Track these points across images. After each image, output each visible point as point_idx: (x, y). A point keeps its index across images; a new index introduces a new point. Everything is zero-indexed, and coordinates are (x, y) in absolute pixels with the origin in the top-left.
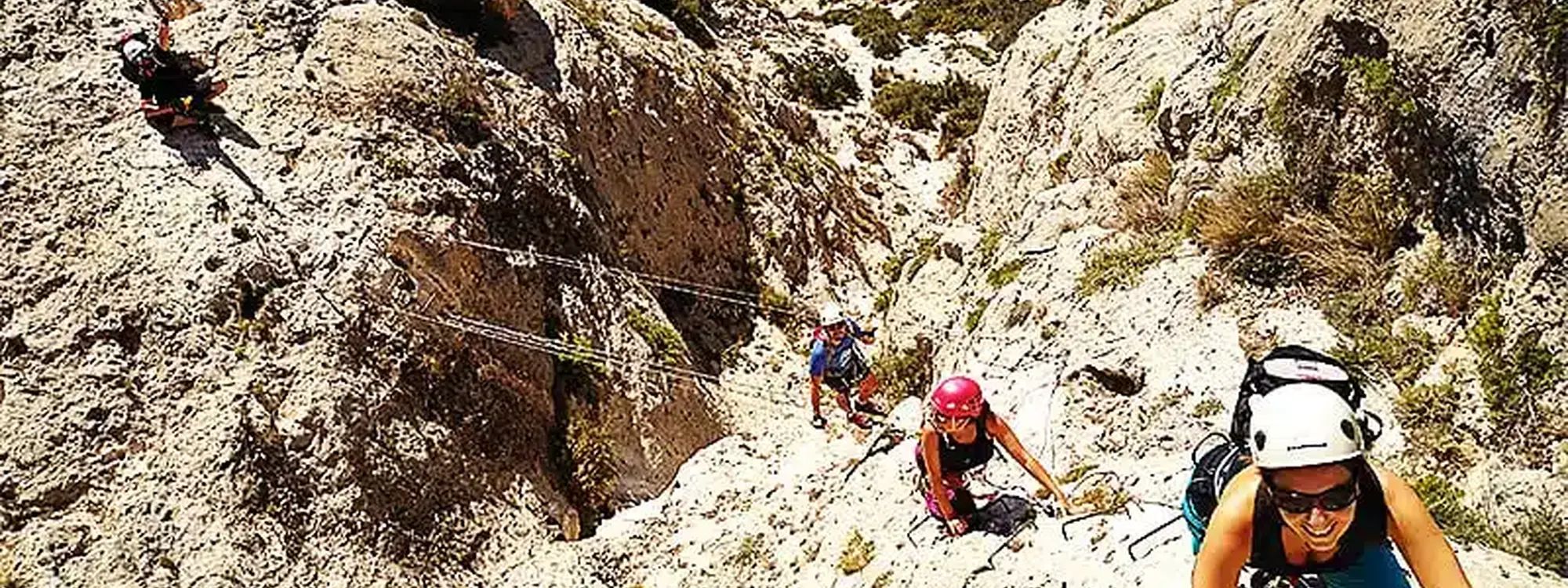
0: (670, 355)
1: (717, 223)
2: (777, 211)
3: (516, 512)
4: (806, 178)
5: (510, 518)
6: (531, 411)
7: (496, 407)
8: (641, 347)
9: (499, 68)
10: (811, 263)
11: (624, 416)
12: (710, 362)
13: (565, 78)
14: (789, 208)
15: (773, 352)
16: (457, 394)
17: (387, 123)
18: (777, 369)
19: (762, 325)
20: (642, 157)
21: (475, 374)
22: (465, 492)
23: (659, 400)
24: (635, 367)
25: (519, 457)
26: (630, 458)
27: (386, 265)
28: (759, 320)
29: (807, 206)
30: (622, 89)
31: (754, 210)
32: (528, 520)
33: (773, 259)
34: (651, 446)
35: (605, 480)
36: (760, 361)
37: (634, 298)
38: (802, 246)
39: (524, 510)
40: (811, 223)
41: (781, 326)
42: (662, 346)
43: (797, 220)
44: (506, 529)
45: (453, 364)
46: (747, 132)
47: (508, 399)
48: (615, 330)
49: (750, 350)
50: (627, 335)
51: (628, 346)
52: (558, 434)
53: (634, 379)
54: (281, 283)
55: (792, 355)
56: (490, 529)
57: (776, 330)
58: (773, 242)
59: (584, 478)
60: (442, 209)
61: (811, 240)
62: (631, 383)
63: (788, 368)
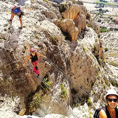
0: (64, 96)
1: (87, 85)
2: (98, 89)
3: (12, 101)
4: (105, 88)
5: (10, 102)
6: (30, 86)
7: (24, 81)
8: (60, 91)
9: (66, 42)
10: (99, 100)
11: (49, 100)
12: (73, 104)
13: (76, 50)
14: (100, 90)
15: (85, 109)
16: (19, 74)
17: (42, 32)
18: (83, 112)
19: (86, 104)
20: (81, 68)
21: (25, 73)
22: (6, 91)
23: (57, 102)
24: (57, 93)
25: (22, 92)
26: (45, 108)
27: (23, 47)
28: (86, 103)
29: (103, 92)
30: (83, 58)
31: (94, 87)
32: (13, 104)
33: (93, 96)
34: (50, 109)
35: (34, 107)
36: (82, 109)
37: (65, 84)
38: (99, 97)
39: (14, 102)
40: (102, 94)
41: (89, 106)
42: (64, 93)
43: (100, 93)
44: (7, 103)
45: (22, 69)
46: (99, 77)
47: (28, 81)
48: (57, 85)
49: (81, 107)
50: (59, 87)
51: (58, 89)
52: (33, 94)
53: (55, 95)
54: (4, 39)
55: (87, 112)
56: (4, 101)
57: (87, 106)
58: (95, 93)
59: (31, 104)
60: (39, 46)
61: (101, 97)
62: (54, 95)
63: (85, 113)
